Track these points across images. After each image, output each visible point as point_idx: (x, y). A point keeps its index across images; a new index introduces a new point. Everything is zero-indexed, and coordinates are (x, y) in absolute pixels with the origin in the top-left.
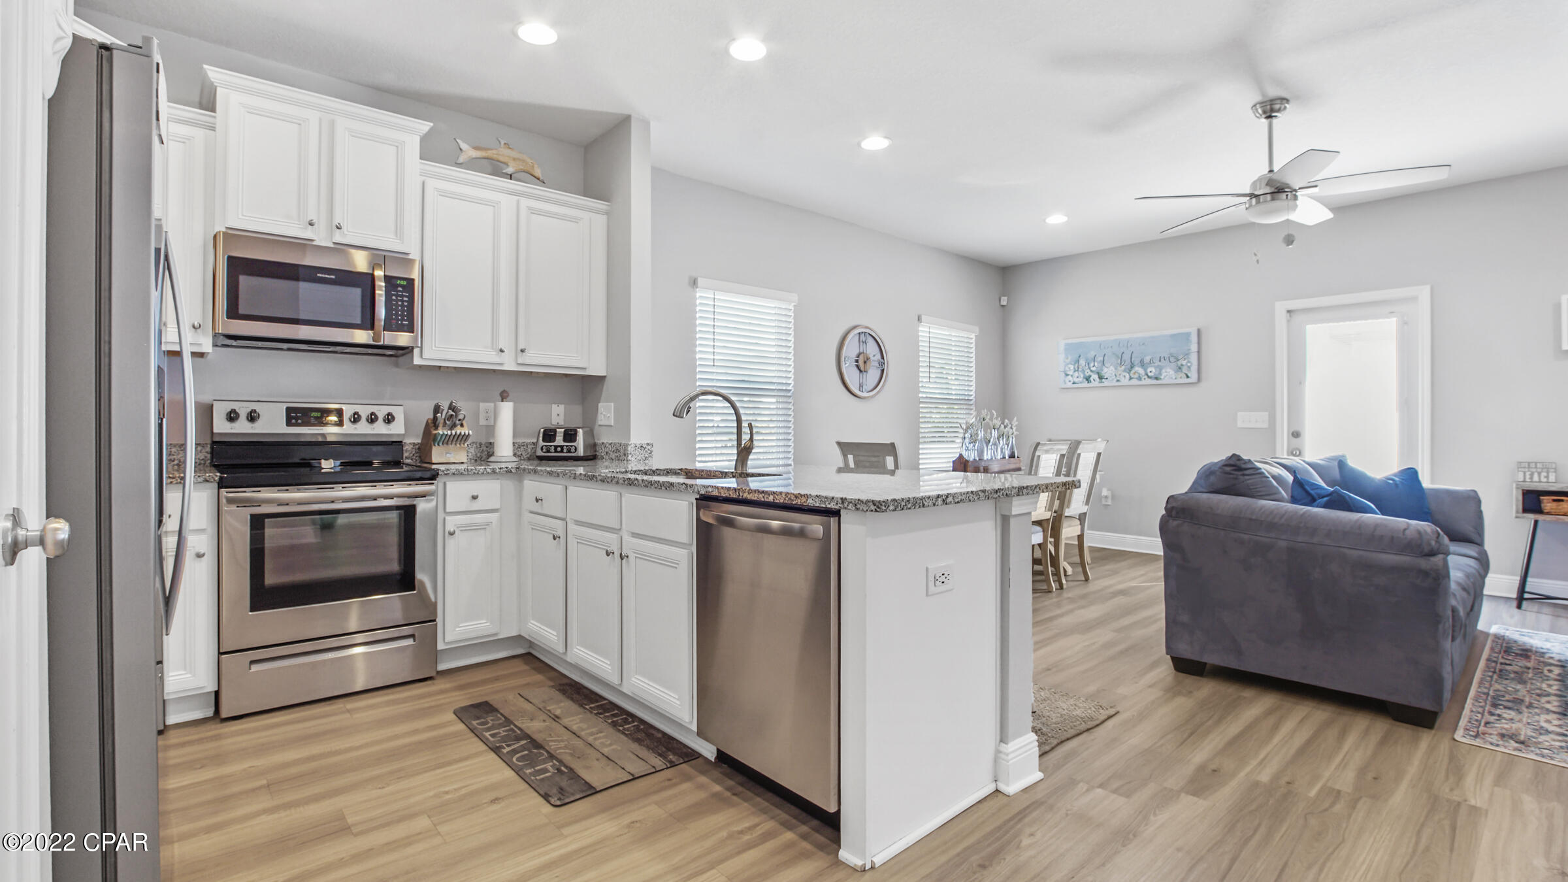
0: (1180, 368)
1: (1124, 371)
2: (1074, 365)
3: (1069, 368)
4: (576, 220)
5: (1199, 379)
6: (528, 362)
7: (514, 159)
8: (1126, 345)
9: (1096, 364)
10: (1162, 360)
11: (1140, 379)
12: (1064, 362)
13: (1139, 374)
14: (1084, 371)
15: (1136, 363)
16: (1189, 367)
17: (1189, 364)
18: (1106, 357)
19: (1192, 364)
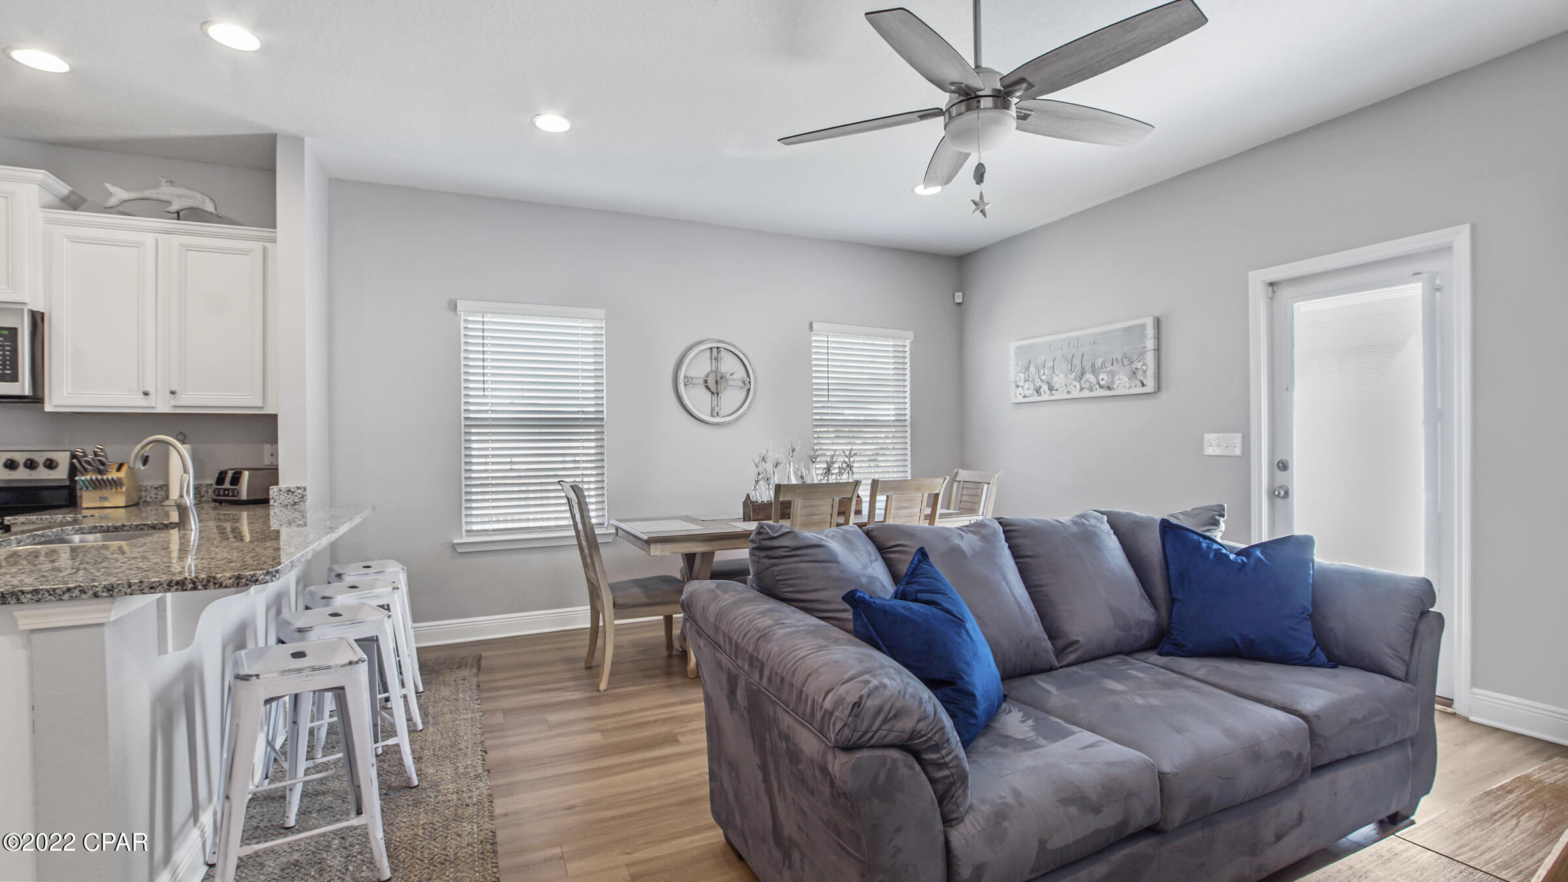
0: (1134, 373)
1: (1075, 379)
2: (1024, 373)
3: (1020, 377)
4: (246, 252)
5: (1159, 388)
6: (182, 404)
7: (179, 196)
8: (1076, 346)
9: (1046, 372)
10: (1115, 363)
11: (1091, 389)
12: (1015, 370)
13: (1090, 383)
14: (1035, 381)
15: (1086, 370)
16: (1145, 372)
17: (1144, 368)
18: (1056, 362)
19: (1147, 367)
